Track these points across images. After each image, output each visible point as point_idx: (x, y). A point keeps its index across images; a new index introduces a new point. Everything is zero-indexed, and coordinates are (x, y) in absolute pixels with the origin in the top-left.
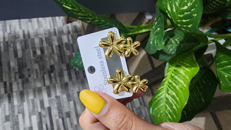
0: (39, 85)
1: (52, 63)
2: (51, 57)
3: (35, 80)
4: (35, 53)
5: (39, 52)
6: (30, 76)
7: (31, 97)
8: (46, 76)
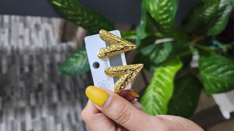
0: (22, 104)
1: (41, 81)
2: (40, 75)
3: (18, 99)
4: (22, 69)
5: (27, 70)
6: (13, 94)
7: (11, 118)
8: (32, 96)
